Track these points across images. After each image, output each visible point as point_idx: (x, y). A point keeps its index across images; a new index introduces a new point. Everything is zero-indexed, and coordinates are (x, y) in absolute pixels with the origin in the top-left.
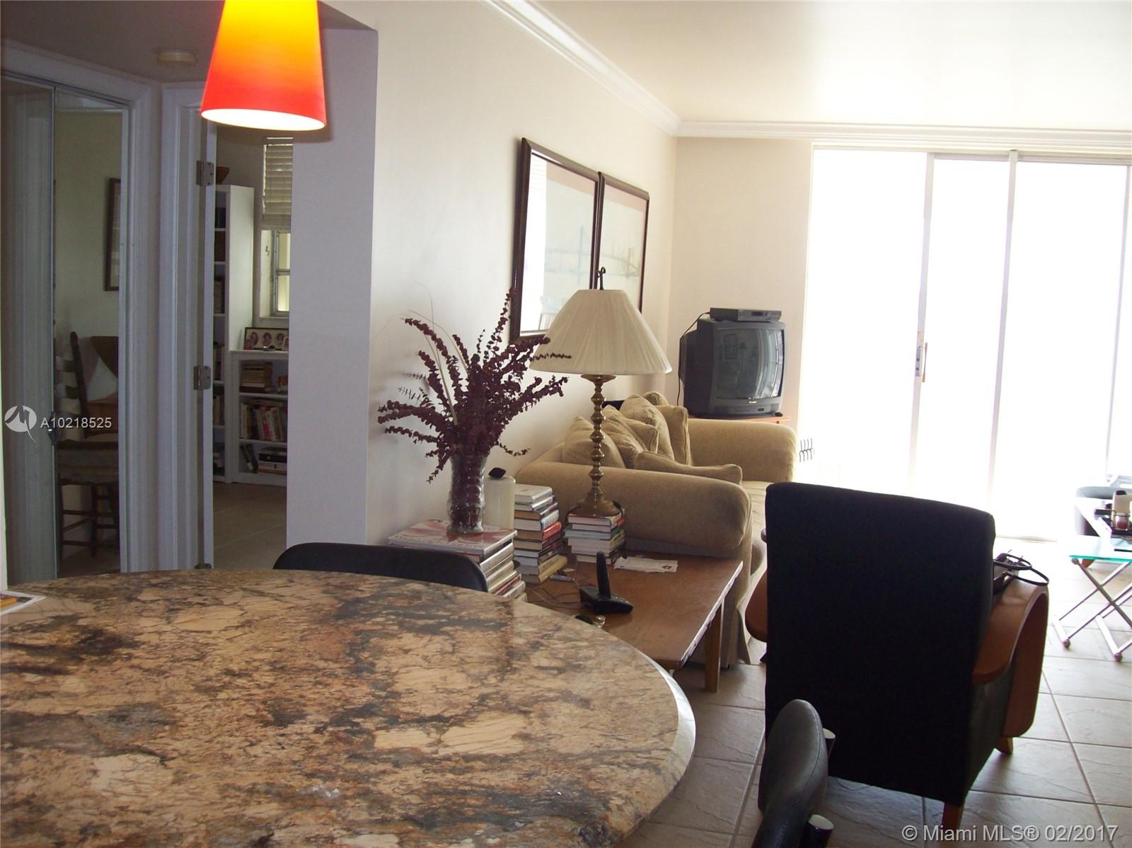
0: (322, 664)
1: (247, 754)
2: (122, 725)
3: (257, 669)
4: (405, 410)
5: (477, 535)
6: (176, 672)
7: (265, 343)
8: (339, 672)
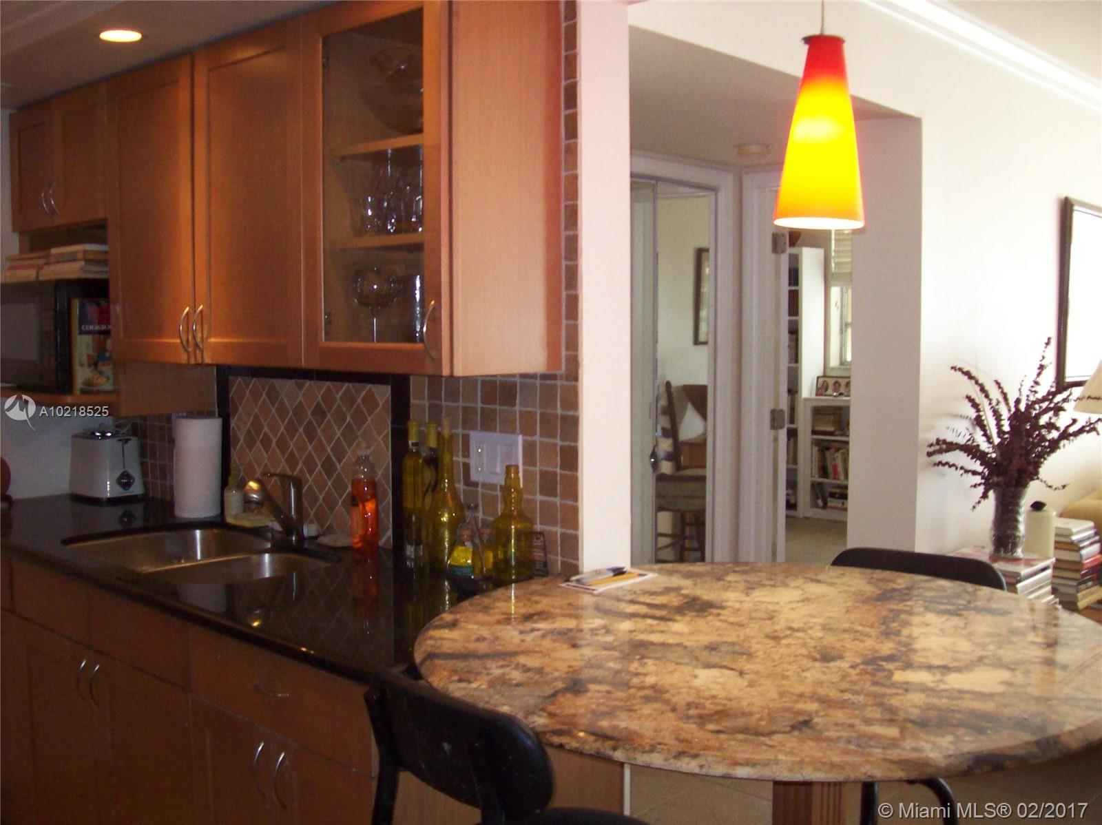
0: (860, 628)
1: (800, 676)
2: (714, 653)
3: (811, 628)
4: (951, 447)
5: (1017, 560)
6: (753, 626)
7: (835, 390)
8: (873, 634)
